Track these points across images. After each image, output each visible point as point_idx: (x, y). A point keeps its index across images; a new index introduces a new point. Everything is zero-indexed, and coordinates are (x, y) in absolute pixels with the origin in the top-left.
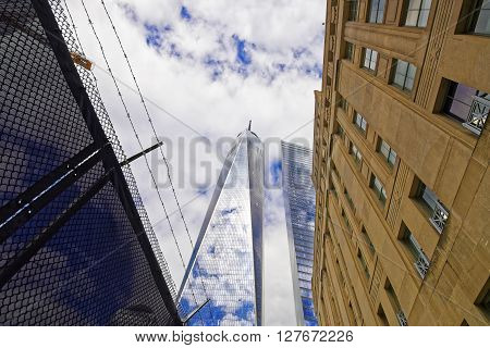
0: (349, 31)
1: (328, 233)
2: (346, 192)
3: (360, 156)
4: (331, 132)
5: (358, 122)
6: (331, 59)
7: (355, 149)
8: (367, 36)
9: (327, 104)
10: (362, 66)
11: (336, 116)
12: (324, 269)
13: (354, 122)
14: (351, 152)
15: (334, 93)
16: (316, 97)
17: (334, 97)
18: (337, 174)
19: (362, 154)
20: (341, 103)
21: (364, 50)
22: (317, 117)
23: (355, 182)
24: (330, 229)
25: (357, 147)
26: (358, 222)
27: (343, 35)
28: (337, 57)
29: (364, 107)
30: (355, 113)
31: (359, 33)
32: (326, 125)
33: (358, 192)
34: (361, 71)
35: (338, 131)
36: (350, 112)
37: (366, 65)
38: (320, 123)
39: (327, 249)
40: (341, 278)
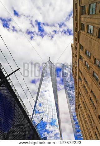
0: (82, 19)
1: (79, 93)
2: (84, 79)
3: (88, 66)
4: (78, 58)
5: (87, 54)
6: (76, 31)
7: (87, 64)
8: (89, 20)
9: (76, 48)
10: (88, 32)
11: (79, 53)
12: (79, 105)
13: (86, 54)
14: (85, 65)
15: (78, 44)
16: (72, 46)
17: (78, 45)
18: (81, 73)
19: (89, 65)
20: (81, 47)
21: (88, 26)
22: (73, 53)
23: (88, 75)
24: (80, 92)
25: (87, 63)
26: (89, 88)
27: (80, 21)
28: (78, 30)
29: (89, 48)
30: (86, 50)
31: (86, 19)
32: (76, 56)
33: (89, 78)
34: (88, 34)
35: (81, 58)
36: (84, 51)
37: (89, 32)
38: (74, 56)
39: (80, 99)
40: (85, 107)
